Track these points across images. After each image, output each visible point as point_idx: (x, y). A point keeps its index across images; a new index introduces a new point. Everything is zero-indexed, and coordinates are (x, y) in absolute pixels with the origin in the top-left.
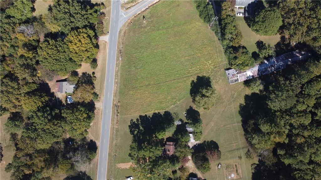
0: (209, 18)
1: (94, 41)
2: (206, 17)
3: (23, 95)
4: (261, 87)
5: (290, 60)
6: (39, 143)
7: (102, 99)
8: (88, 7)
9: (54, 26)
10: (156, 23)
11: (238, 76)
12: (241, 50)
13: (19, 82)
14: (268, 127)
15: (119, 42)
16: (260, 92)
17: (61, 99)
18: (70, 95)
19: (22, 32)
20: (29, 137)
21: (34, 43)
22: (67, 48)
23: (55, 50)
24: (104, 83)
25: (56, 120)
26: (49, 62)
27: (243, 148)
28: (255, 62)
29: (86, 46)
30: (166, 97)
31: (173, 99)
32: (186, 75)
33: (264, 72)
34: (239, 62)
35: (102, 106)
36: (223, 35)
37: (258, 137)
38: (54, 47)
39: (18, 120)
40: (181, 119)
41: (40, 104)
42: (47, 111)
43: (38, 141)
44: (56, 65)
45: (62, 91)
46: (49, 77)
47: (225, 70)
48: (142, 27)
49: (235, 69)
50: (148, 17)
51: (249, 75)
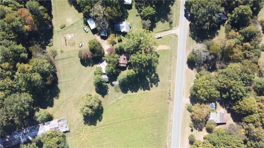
3: (257, 111)
4: (37, 114)
5: (7, 140)
6: (239, 68)
7: (183, 106)
11: (58, 125)
13: (261, 124)
14: (33, 78)
16: (39, 109)
17: (221, 107)
18: (213, 111)
20: (249, 74)
24: (183, 121)
25: (225, 88)
26: (235, 142)
27: (58, 60)
28: (40, 138)
32: (106, 126)
33: (33, 128)
34: (56, 139)
35: (184, 100)
37: (43, 69)
39: (258, 88)
40: (112, 86)
41: (240, 103)
42: (233, 97)
43: (240, 70)
44: (228, 139)
45: (220, 114)
46: (233, 128)
47: (69, 131)
49: (60, 132)
51: (47, 125)
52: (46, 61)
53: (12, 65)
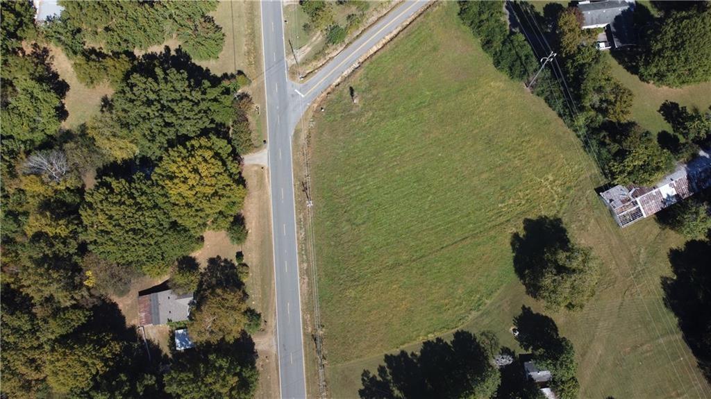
0: (522, 64)
1: (233, 167)
2: (513, 65)
3: (47, 348)
7: (273, 325)
8: (207, 83)
9: (121, 143)
10: (386, 100)
11: (638, 202)
13: (34, 311)
15: (297, 163)
17: (156, 342)
18: (182, 325)
19: (37, 172)
21: (69, 199)
22: (162, 195)
23: (130, 206)
24: (270, 280)
26: (116, 242)
28: (675, 158)
29: (213, 181)
30: (452, 290)
31: (470, 293)
32: (494, 223)
35: (274, 343)
38: (126, 196)
40: (507, 348)
41: (100, 365)
42: (121, 384)
44: (136, 247)
45: (159, 319)
46: (119, 284)
47: (599, 190)
48: (352, 116)
49: (624, 183)
50: (363, 88)
51: (668, 195)
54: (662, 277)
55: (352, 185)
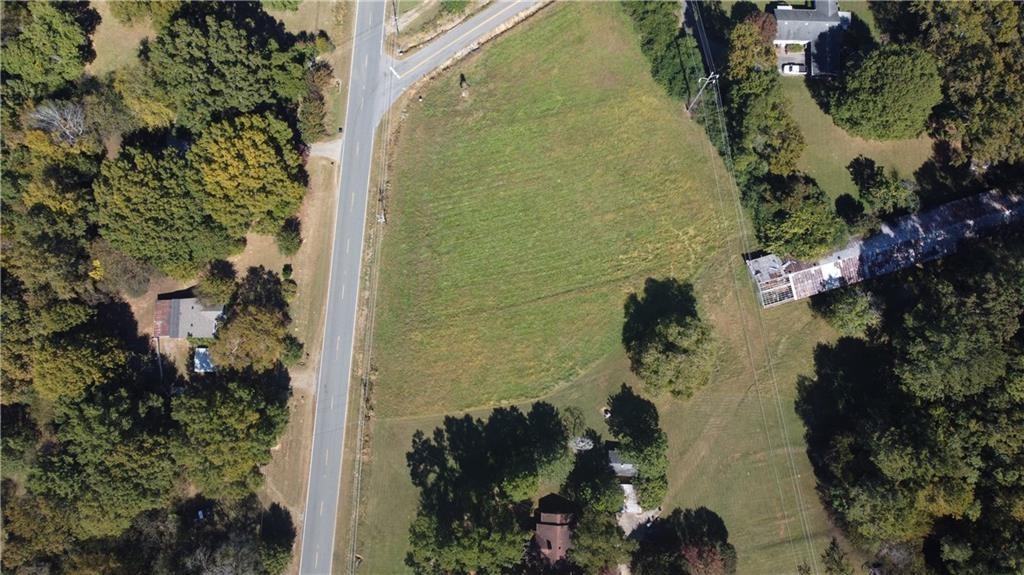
0: (685, 78)
1: (291, 158)
2: (674, 78)
3: (37, 344)
4: (874, 319)
5: (971, 222)
6: (87, 517)
7: (317, 360)
8: (274, 45)
9: (155, 107)
10: (504, 98)
11: (791, 280)
12: (801, 189)
13: (25, 298)
14: (907, 459)
15: (376, 163)
16: (867, 336)
17: (171, 359)
18: (205, 344)
19: (46, 128)
20: (48, 495)
21: (84, 166)
22: (195, 181)
23: (154, 189)
24: (322, 305)
25: (148, 434)
26: (132, 230)
27: (815, 535)
28: (849, 231)
29: (262, 173)
30: (540, 352)
31: (562, 359)
32: (608, 278)
33: (880, 266)
34: (792, 229)
35: (314, 383)
36: (736, 136)
37: (871, 496)
38: (150, 176)
39: (19, 434)
40: (593, 431)
41: (96, 376)
42: (120, 399)
43: (83, 509)
44: (156, 241)
45: (177, 334)
46: (133, 281)
47: (746, 257)
48: (456, 113)
49: (779, 253)
50: (478, 78)
51: (830, 277)
52: (864, 530)
53: (999, 510)
54: (800, 376)
55: (442, 202)
